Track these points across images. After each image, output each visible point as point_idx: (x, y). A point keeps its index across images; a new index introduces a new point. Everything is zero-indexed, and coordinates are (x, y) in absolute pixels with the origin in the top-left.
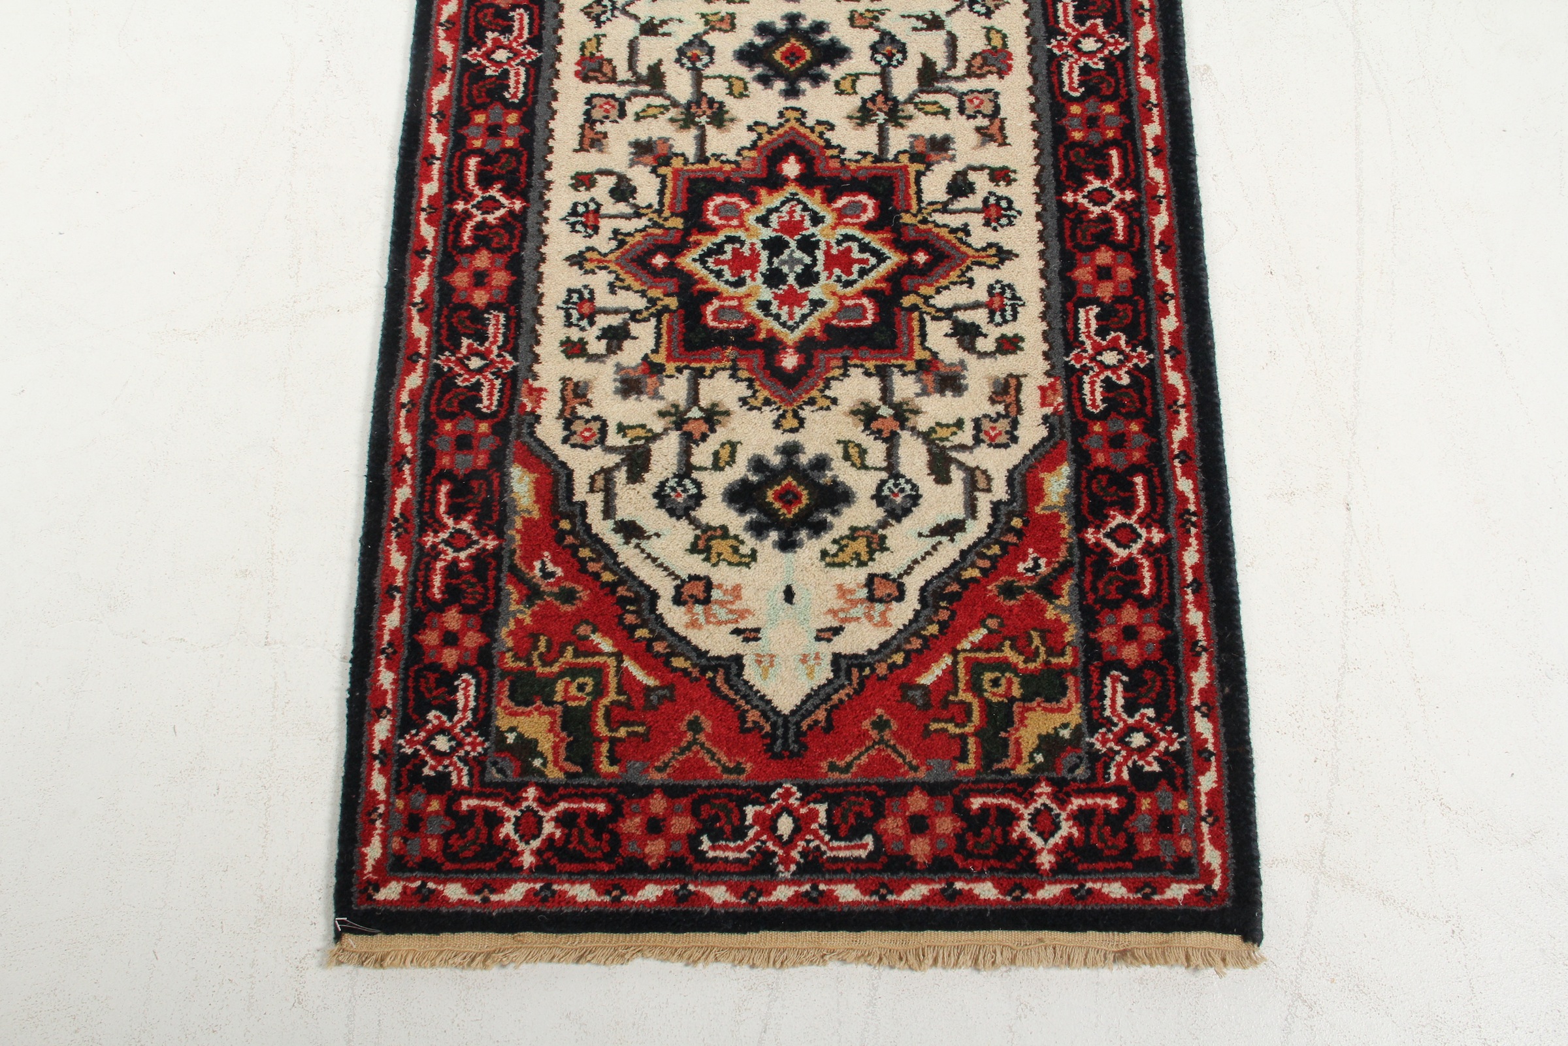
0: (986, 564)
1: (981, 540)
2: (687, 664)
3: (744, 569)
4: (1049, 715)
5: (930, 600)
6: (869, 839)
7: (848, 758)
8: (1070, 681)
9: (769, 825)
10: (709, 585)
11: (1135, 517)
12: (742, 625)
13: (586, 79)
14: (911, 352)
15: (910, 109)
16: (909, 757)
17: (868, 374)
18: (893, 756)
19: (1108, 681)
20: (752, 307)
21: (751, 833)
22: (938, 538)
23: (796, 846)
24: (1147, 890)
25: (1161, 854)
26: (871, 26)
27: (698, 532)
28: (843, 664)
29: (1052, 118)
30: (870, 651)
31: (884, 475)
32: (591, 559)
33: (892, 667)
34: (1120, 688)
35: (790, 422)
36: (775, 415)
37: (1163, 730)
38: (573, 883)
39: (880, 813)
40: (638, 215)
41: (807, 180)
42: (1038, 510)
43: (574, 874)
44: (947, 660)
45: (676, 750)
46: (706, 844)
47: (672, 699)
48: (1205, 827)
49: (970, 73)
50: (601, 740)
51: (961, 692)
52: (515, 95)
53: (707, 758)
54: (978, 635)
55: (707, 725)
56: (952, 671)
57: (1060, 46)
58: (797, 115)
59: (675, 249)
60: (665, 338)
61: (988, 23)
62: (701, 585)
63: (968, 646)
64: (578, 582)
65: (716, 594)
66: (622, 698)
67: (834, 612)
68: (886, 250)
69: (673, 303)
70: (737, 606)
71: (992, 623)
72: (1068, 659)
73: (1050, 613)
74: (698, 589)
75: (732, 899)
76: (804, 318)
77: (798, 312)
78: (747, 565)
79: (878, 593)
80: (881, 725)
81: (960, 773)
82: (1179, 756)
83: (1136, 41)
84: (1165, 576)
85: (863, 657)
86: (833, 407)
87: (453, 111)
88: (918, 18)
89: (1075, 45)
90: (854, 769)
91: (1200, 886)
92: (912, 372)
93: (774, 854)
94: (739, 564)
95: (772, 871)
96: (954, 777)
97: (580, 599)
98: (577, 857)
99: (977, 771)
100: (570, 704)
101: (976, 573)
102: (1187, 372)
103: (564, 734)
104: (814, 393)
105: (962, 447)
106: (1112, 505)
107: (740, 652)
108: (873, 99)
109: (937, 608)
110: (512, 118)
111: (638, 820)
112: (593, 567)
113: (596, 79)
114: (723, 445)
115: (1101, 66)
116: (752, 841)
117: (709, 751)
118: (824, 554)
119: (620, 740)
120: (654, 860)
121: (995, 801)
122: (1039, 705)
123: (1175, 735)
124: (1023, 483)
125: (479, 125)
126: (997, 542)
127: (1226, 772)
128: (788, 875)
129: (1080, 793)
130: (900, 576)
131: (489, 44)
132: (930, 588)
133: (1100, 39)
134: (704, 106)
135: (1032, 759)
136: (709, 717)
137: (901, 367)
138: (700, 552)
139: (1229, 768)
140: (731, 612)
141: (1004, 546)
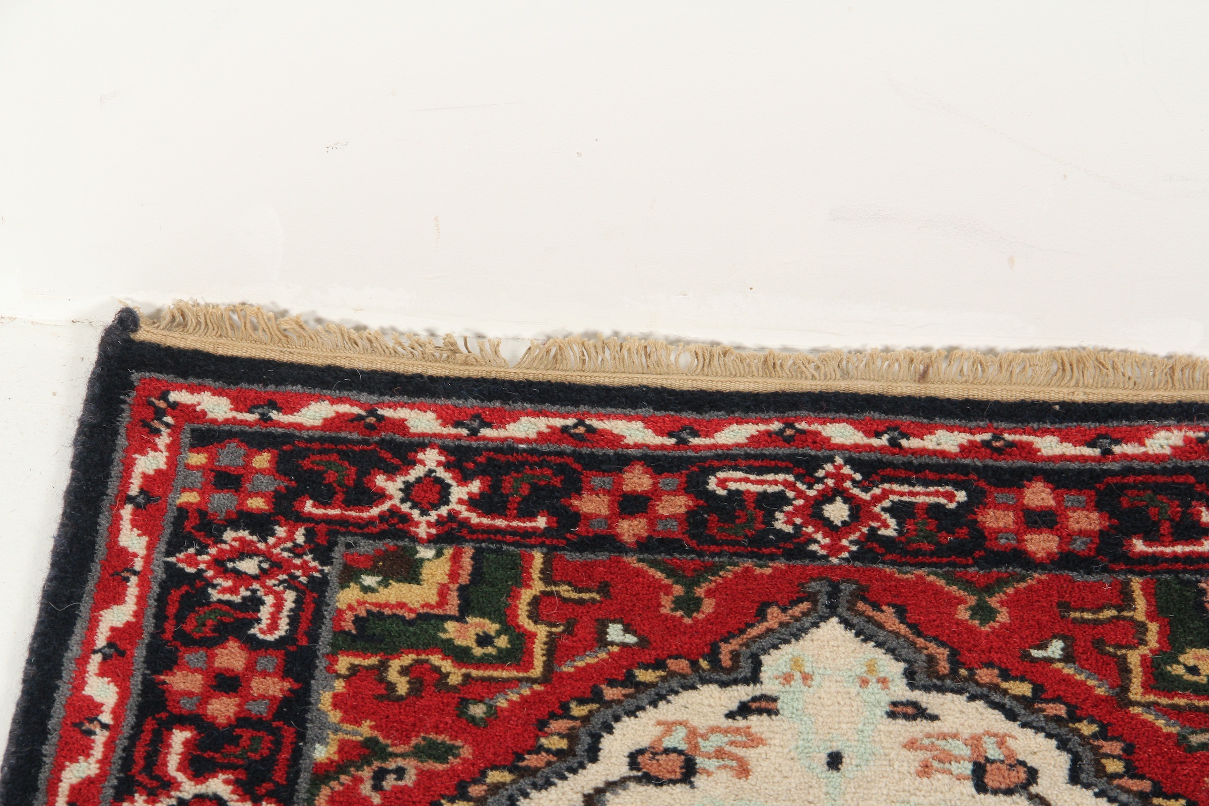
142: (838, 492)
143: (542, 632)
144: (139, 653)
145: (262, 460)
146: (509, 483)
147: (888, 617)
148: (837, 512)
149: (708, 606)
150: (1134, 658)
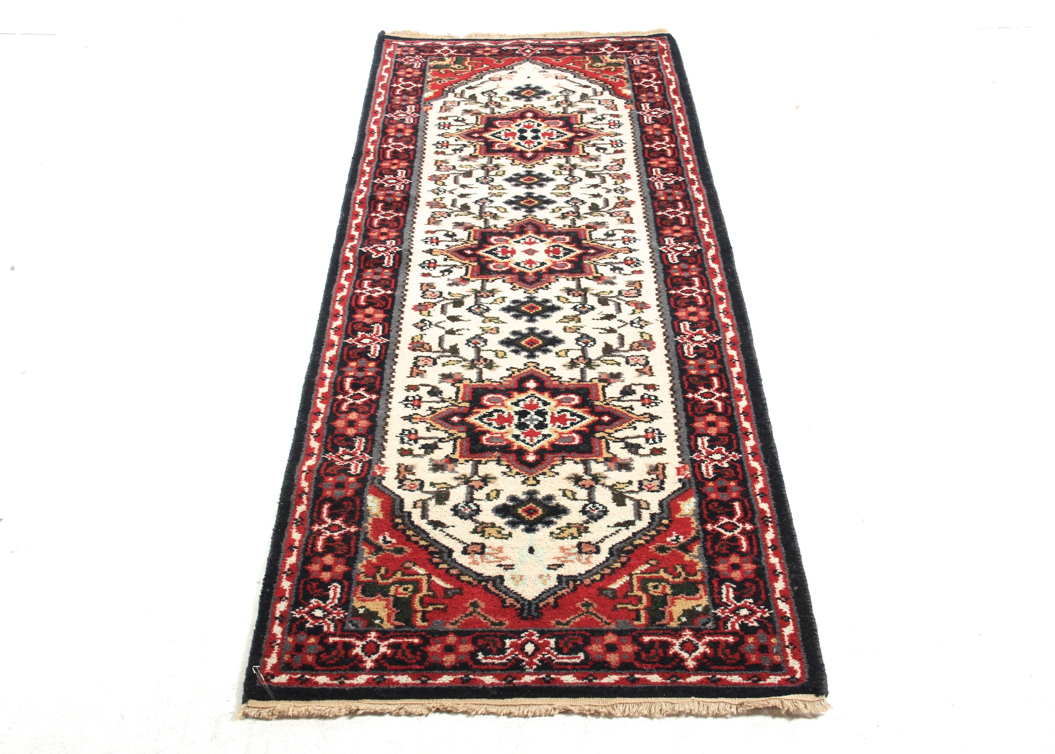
0: (648, 538)
1: (644, 529)
2: (471, 579)
3: (504, 540)
4: (689, 601)
5: (615, 553)
6: (582, 655)
7: (568, 619)
8: (701, 587)
9: (521, 648)
10: (483, 546)
11: (735, 519)
12: (503, 563)
13: (414, 350)
14: (601, 454)
15: (599, 362)
16: (605, 619)
17: (576, 463)
18: (595, 618)
19: (724, 587)
20: (509, 437)
21: (509, 651)
22: (619, 528)
23: (537, 657)
24: (755, 679)
25: (762, 662)
26: (576, 332)
27: (478, 525)
28: (564, 580)
29: (679, 366)
30: (580, 574)
31: (587, 502)
32: (413, 535)
33: (594, 581)
34: (731, 590)
35: (531, 481)
36: (523, 479)
37: (759, 608)
38: (397, 675)
39: (588, 642)
40: (443, 401)
41: (541, 388)
42: (677, 516)
43: (398, 670)
44: (626, 578)
45: (463, 615)
46: (481, 656)
47: (461, 594)
48: (788, 651)
49: (631, 349)
50: (418, 611)
51: (635, 591)
52: (374, 355)
53: (482, 619)
54: (644, 567)
55: (482, 605)
56: (630, 584)
57: (682, 339)
58: (535, 365)
59: (464, 414)
60: (458, 449)
61: (642, 331)
62: (479, 547)
63: (639, 572)
64: (406, 545)
65: (487, 550)
66: (430, 593)
67: (559, 558)
68: (586, 415)
69: (463, 435)
70: (500, 555)
71: (653, 562)
72: (699, 577)
73: (687, 558)
74: (478, 548)
75: (496, 681)
76: (539, 441)
77: (535, 439)
78: (507, 539)
79: (584, 550)
80: (587, 605)
81: (636, 626)
82: (770, 619)
83: (725, 338)
84: (754, 543)
85: (576, 576)
86: (556, 476)
87: (338, 361)
88: (602, 329)
89: (691, 338)
90: (571, 624)
91: (788, 677)
92: (602, 462)
93: (523, 661)
94: (502, 538)
95: (522, 669)
96: (632, 627)
97: (406, 552)
98: (400, 662)
99: (646, 625)
100: (398, 596)
101: (642, 542)
102: (762, 462)
103: (395, 609)
104: (545, 470)
105: (632, 492)
106: (721, 514)
107: (502, 574)
108: (577, 359)
109: (619, 557)
110: (372, 364)
111: (439, 646)
112: (414, 539)
113: (420, 350)
114: (492, 491)
115: (706, 346)
116: (509, 655)
117: (482, 616)
118: (552, 533)
119: (429, 612)
120: (449, 664)
121: (658, 638)
122: (683, 597)
123: (766, 610)
124: (669, 505)
125: (352, 367)
126: (654, 529)
127: (799, 626)
128: (532, 671)
129: (709, 635)
130: (597, 543)
131: (359, 336)
132: (615, 548)
133: (704, 336)
134: (482, 361)
135: (679, 619)
136: (483, 601)
137: (595, 460)
138: (478, 533)
139: (801, 624)
140: (497, 558)
141: (659, 532)
142: (528, 48)
143: (470, 66)
144: (392, 70)
145: (412, 49)
146: (462, 50)
147: (539, 61)
148: (528, 51)
149: (503, 62)
150: (586, 64)
